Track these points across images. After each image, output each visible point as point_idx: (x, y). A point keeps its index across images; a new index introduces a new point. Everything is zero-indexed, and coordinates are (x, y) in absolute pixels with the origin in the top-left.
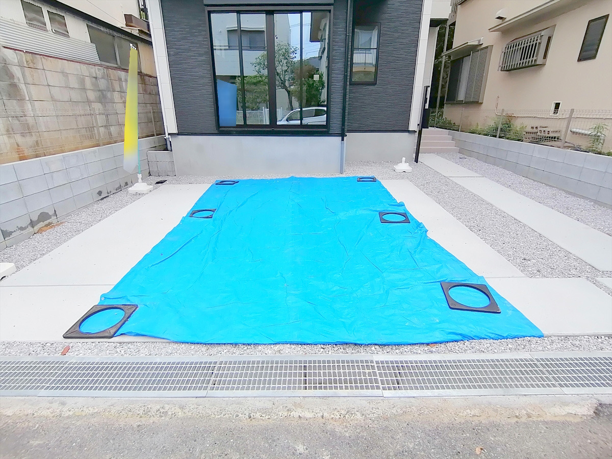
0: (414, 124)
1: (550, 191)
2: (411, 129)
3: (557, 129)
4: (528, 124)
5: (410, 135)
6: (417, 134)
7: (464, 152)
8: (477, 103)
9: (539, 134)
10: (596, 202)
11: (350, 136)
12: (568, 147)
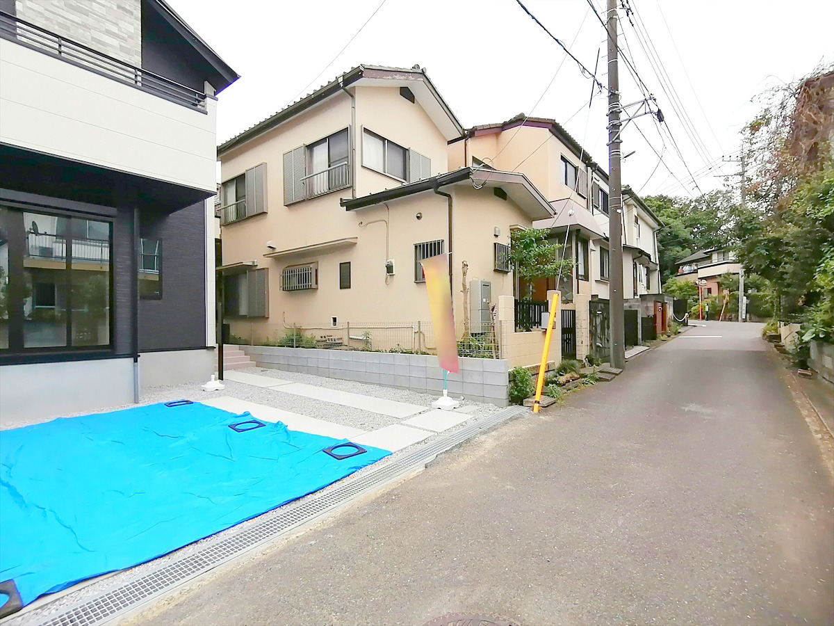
0: (211, 339)
1: (351, 384)
2: (209, 344)
3: (340, 337)
4: (318, 335)
5: (208, 352)
6: (216, 351)
7: (262, 364)
8: (264, 318)
9: (328, 341)
10: (380, 385)
11: (143, 357)
12: (352, 350)
